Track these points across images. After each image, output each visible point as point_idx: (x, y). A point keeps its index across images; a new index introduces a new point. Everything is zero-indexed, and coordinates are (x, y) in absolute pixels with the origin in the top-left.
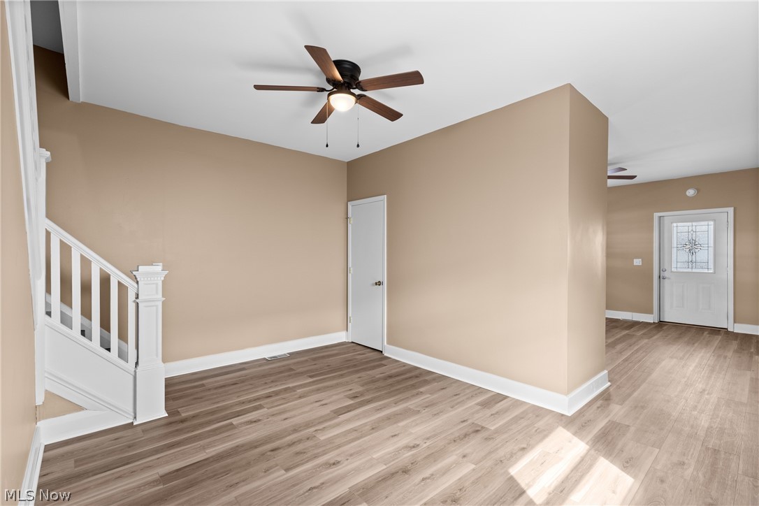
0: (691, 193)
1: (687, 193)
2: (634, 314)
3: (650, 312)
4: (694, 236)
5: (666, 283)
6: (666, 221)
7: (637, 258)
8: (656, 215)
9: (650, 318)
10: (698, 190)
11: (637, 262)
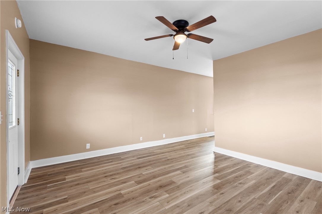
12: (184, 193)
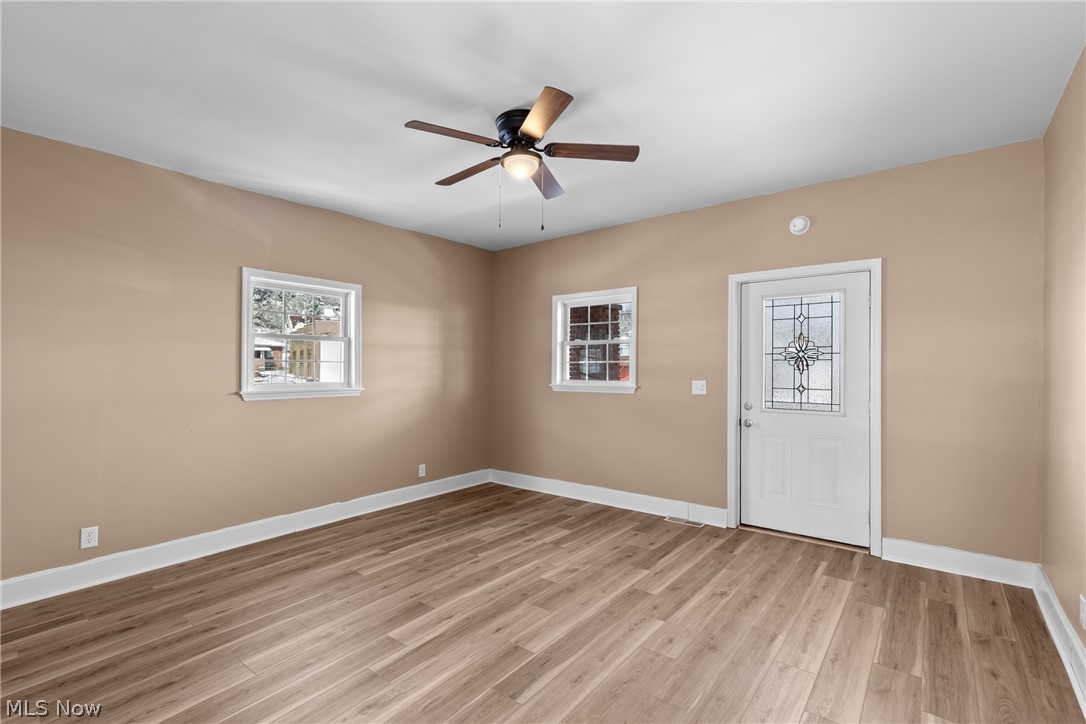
0: (798, 225)
1: (793, 229)
2: (691, 505)
3: (723, 504)
4: (805, 327)
5: (751, 435)
6: (753, 291)
7: (698, 377)
8: (734, 279)
9: (719, 518)
10: (813, 220)
11: (699, 387)
12: (507, 585)
